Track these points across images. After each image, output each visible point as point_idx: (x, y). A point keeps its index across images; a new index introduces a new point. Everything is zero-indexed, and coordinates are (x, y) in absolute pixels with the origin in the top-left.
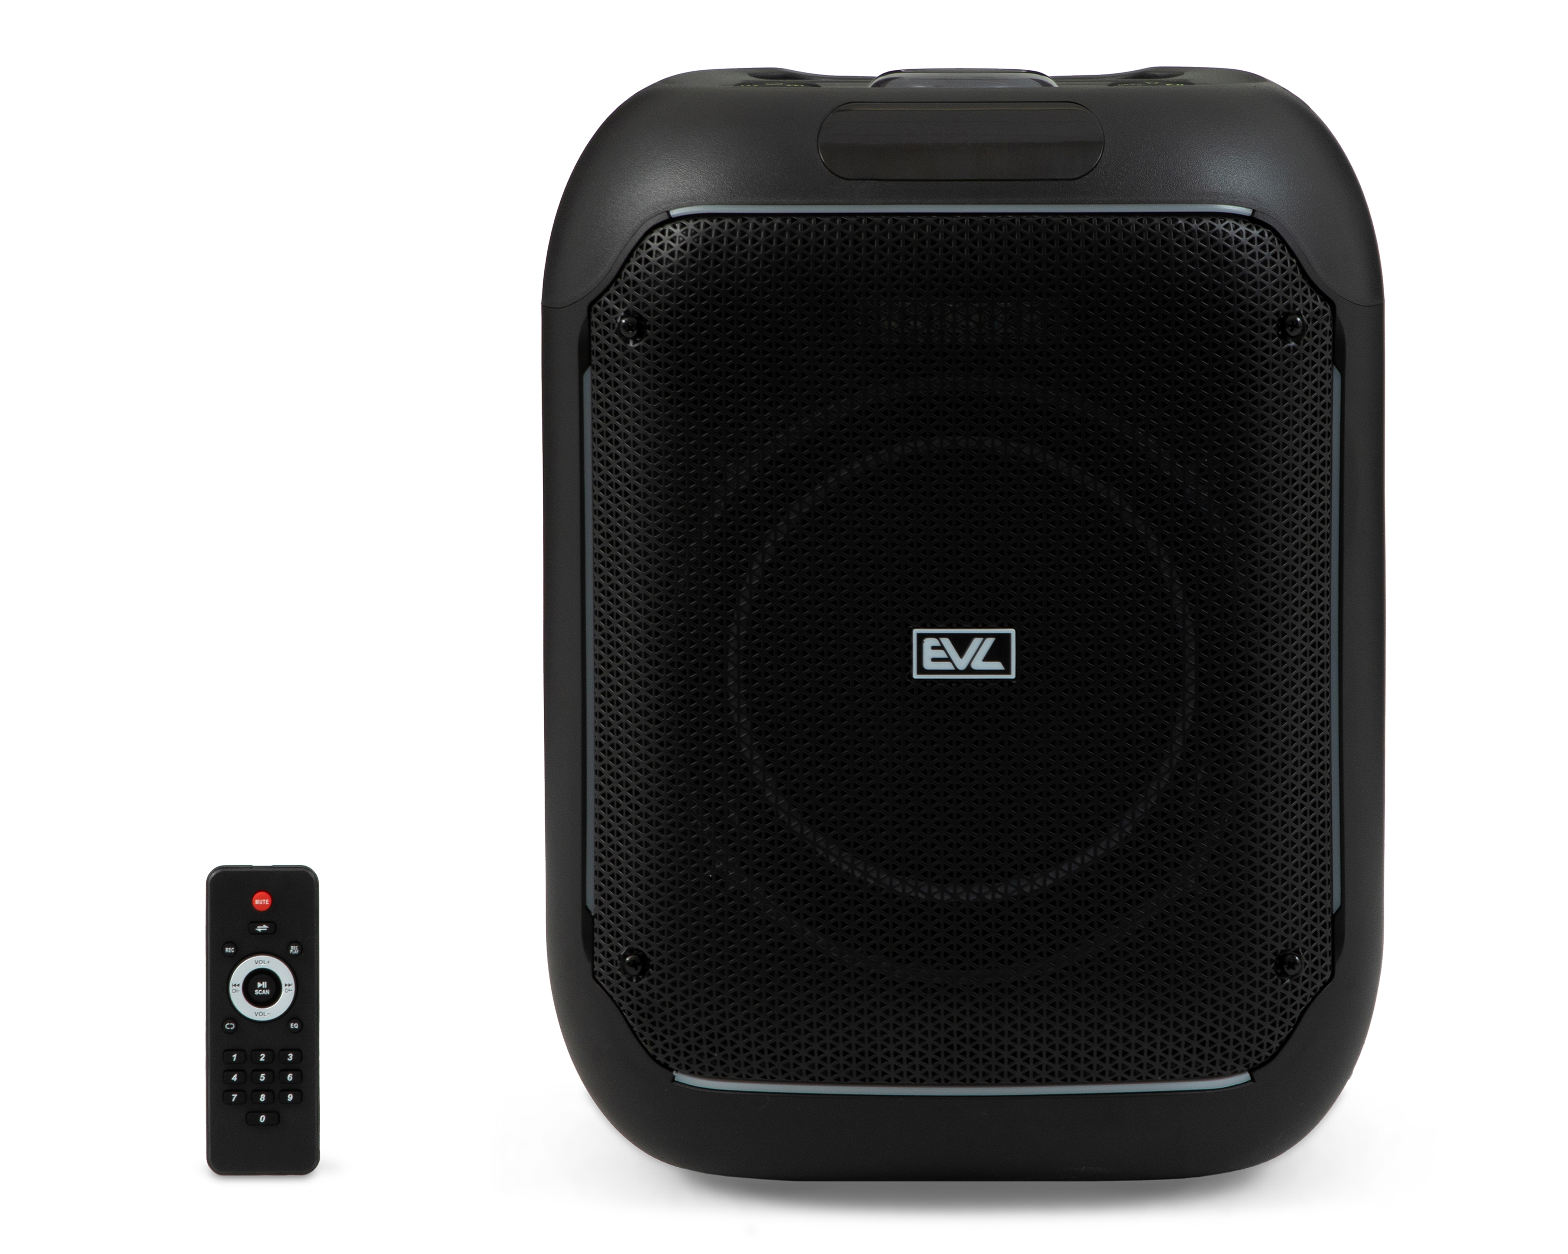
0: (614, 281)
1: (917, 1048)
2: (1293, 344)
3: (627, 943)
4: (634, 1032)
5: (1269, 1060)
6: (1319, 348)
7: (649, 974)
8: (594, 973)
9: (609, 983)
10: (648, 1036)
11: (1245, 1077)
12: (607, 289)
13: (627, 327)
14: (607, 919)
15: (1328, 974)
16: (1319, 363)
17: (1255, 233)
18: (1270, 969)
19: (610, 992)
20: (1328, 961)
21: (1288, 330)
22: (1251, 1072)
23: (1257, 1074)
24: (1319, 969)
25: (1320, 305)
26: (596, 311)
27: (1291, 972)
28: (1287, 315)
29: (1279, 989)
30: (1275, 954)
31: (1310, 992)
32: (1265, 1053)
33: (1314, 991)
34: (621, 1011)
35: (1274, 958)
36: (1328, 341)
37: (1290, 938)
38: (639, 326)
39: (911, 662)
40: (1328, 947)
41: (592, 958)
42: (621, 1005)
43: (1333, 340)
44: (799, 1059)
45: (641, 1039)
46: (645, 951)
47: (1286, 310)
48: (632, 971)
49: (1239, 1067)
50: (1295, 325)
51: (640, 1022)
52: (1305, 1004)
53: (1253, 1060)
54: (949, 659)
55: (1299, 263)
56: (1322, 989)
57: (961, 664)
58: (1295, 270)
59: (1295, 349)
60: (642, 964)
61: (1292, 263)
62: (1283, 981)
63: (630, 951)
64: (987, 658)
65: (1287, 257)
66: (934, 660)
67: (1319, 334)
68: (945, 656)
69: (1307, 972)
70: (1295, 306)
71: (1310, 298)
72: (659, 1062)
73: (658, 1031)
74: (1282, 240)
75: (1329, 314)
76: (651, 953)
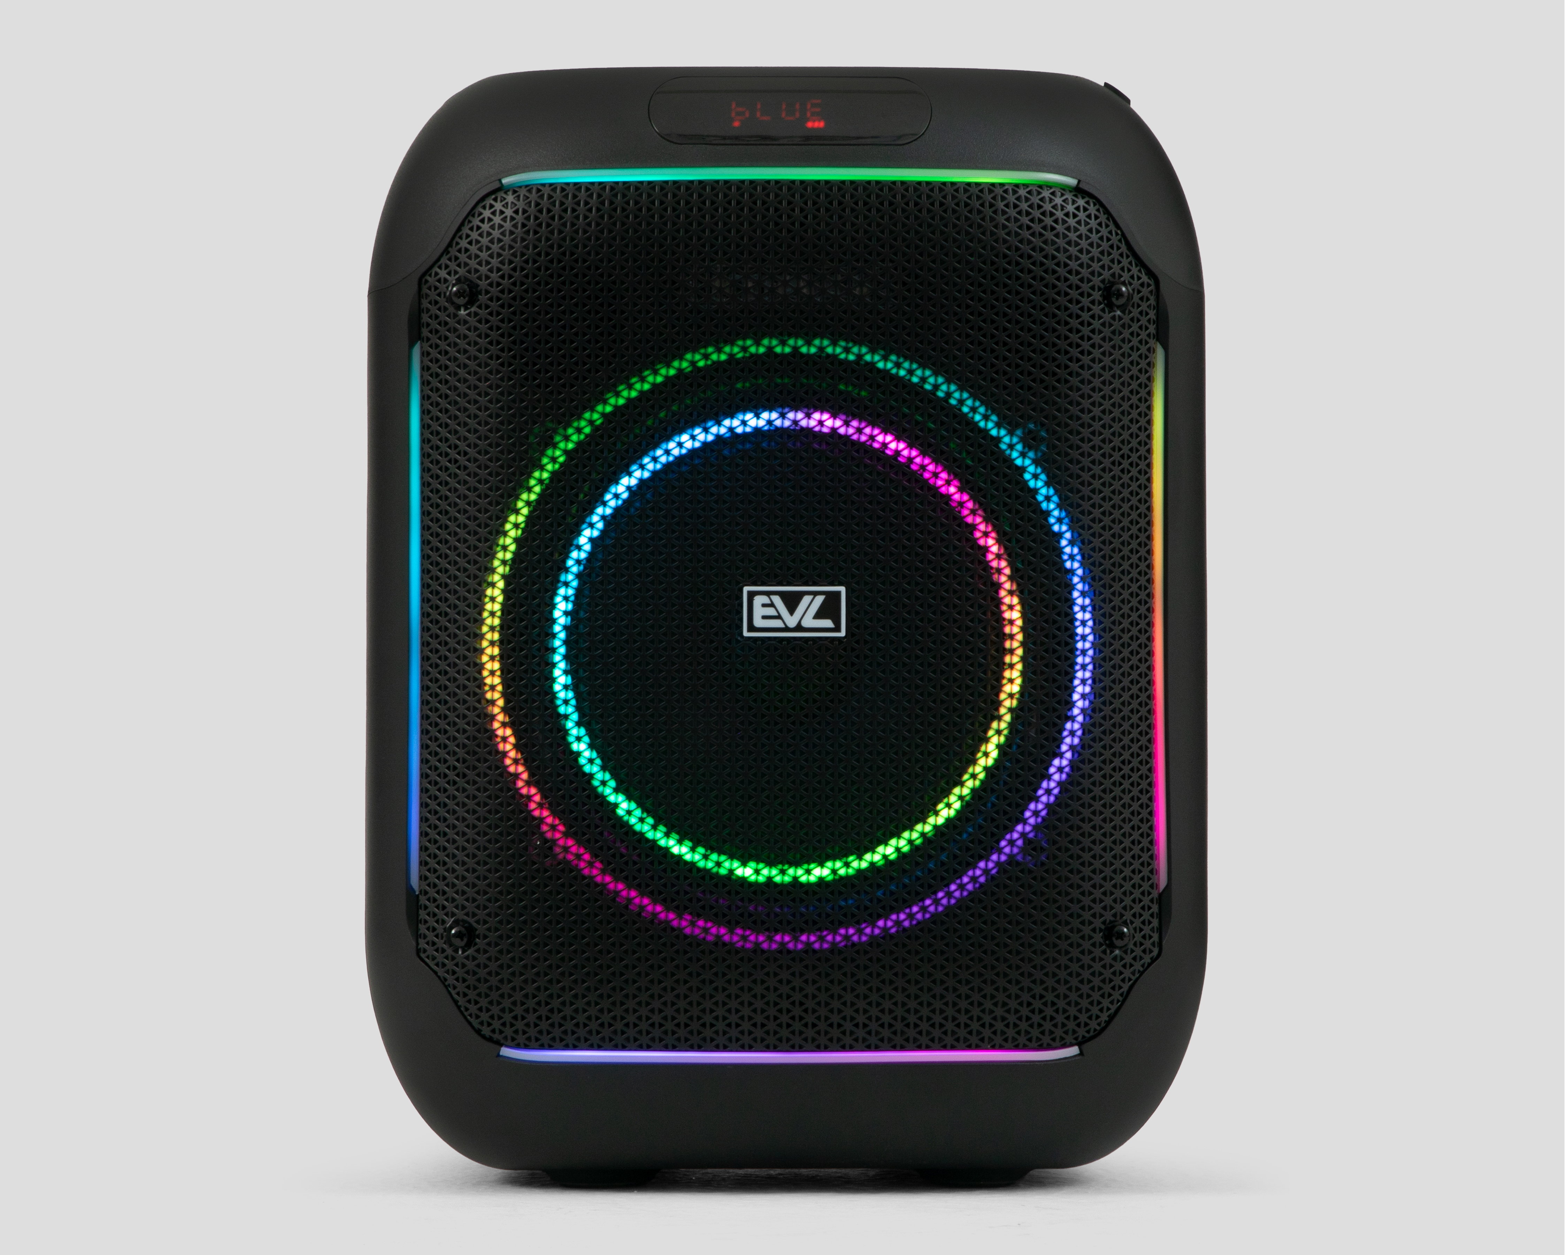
0: (446, 251)
1: (746, 1011)
2: (1118, 313)
3: (453, 915)
4: (459, 1007)
5: (1098, 1033)
6: (1144, 321)
7: (476, 944)
8: (418, 951)
9: (434, 958)
10: (473, 1009)
11: (1073, 1051)
12: (438, 260)
13: (459, 294)
14: (432, 893)
15: (1156, 951)
16: (1143, 335)
17: (1081, 202)
18: (1098, 937)
19: (435, 968)
20: (1156, 937)
21: (1114, 300)
22: (1079, 1044)
23: (1085, 1047)
24: (1148, 944)
25: (1145, 278)
26: (427, 281)
27: (1118, 943)
28: (1112, 284)
29: (1108, 959)
30: (1104, 923)
31: (1138, 966)
32: (1093, 1025)
33: (1143, 966)
34: (446, 987)
35: (1103, 927)
36: (1152, 315)
37: (1118, 908)
38: (471, 293)
39: (741, 620)
40: (1155, 923)
41: (417, 936)
42: (446, 980)
43: (1157, 315)
44: (627, 1025)
45: (466, 1014)
46: (472, 920)
47: (1111, 279)
48: (458, 942)
49: (1069, 1039)
50: (1120, 294)
51: (465, 995)
52: (1134, 978)
53: (1082, 1032)
54: (779, 617)
55: (1123, 235)
56: (1149, 965)
57: (792, 622)
58: (1120, 241)
59: (1120, 319)
60: (469, 935)
61: (1117, 234)
62: (1112, 952)
63: (456, 923)
64: (818, 615)
65: (1112, 227)
66: (764, 617)
67: (1144, 306)
68: (775, 614)
69: (1135, 944)
70: (1120, 276)
71: (1135, 270)
72: (483, 1037)
73: (484, 1003)
74: (1107, 212)
75: (1152, 287)
76: (478, 922)
